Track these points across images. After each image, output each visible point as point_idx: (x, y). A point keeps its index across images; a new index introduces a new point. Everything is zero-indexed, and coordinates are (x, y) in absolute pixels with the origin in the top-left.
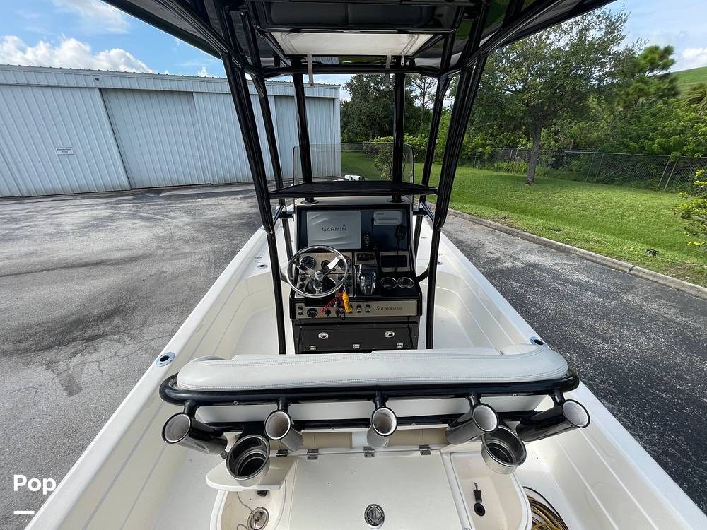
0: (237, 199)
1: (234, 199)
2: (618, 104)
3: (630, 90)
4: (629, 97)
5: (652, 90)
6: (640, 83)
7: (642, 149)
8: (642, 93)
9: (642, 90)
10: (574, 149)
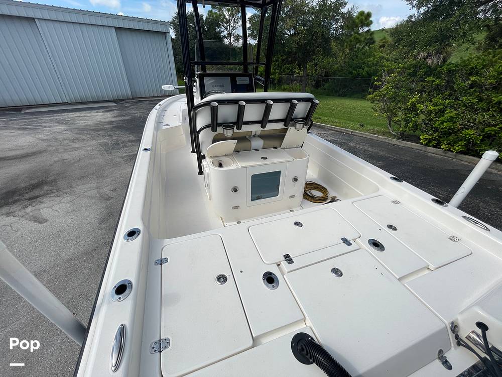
0: (99, 112)
1: (97, 112)
2: (346, 48)
3: (352, 38)
4: (352, 43)
5: (362, 39)
6: (356, 34)
7: (359, 74)
8: (358, 41)
9: (357, 39)
10: (325, 75)
